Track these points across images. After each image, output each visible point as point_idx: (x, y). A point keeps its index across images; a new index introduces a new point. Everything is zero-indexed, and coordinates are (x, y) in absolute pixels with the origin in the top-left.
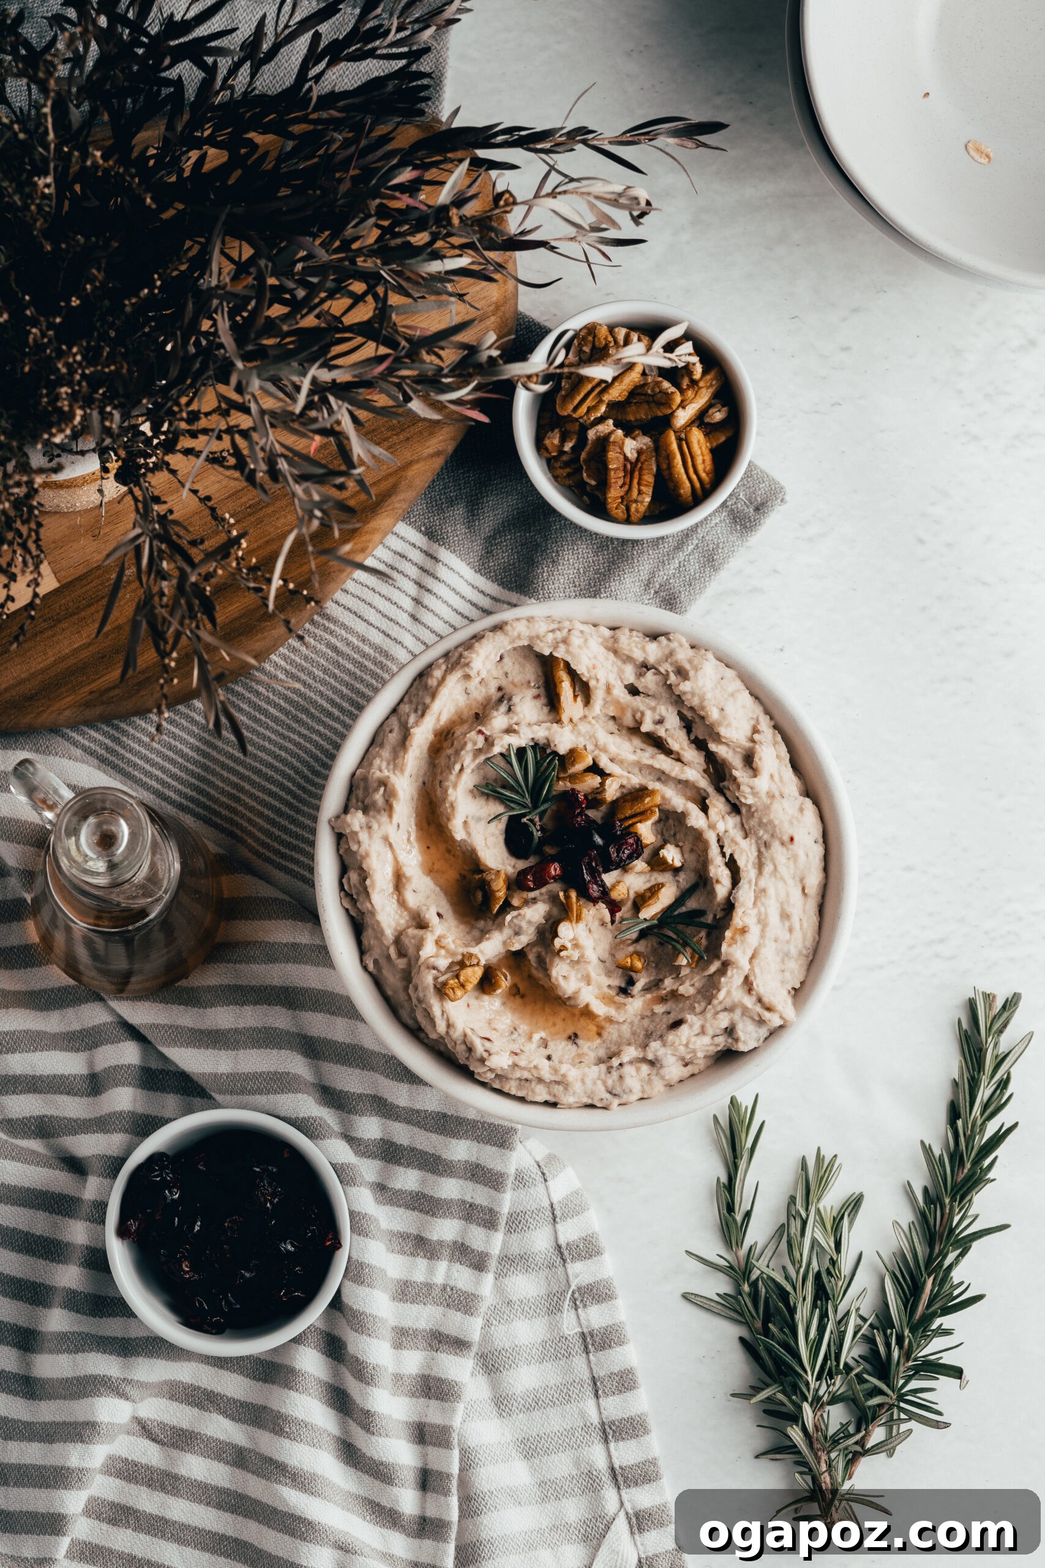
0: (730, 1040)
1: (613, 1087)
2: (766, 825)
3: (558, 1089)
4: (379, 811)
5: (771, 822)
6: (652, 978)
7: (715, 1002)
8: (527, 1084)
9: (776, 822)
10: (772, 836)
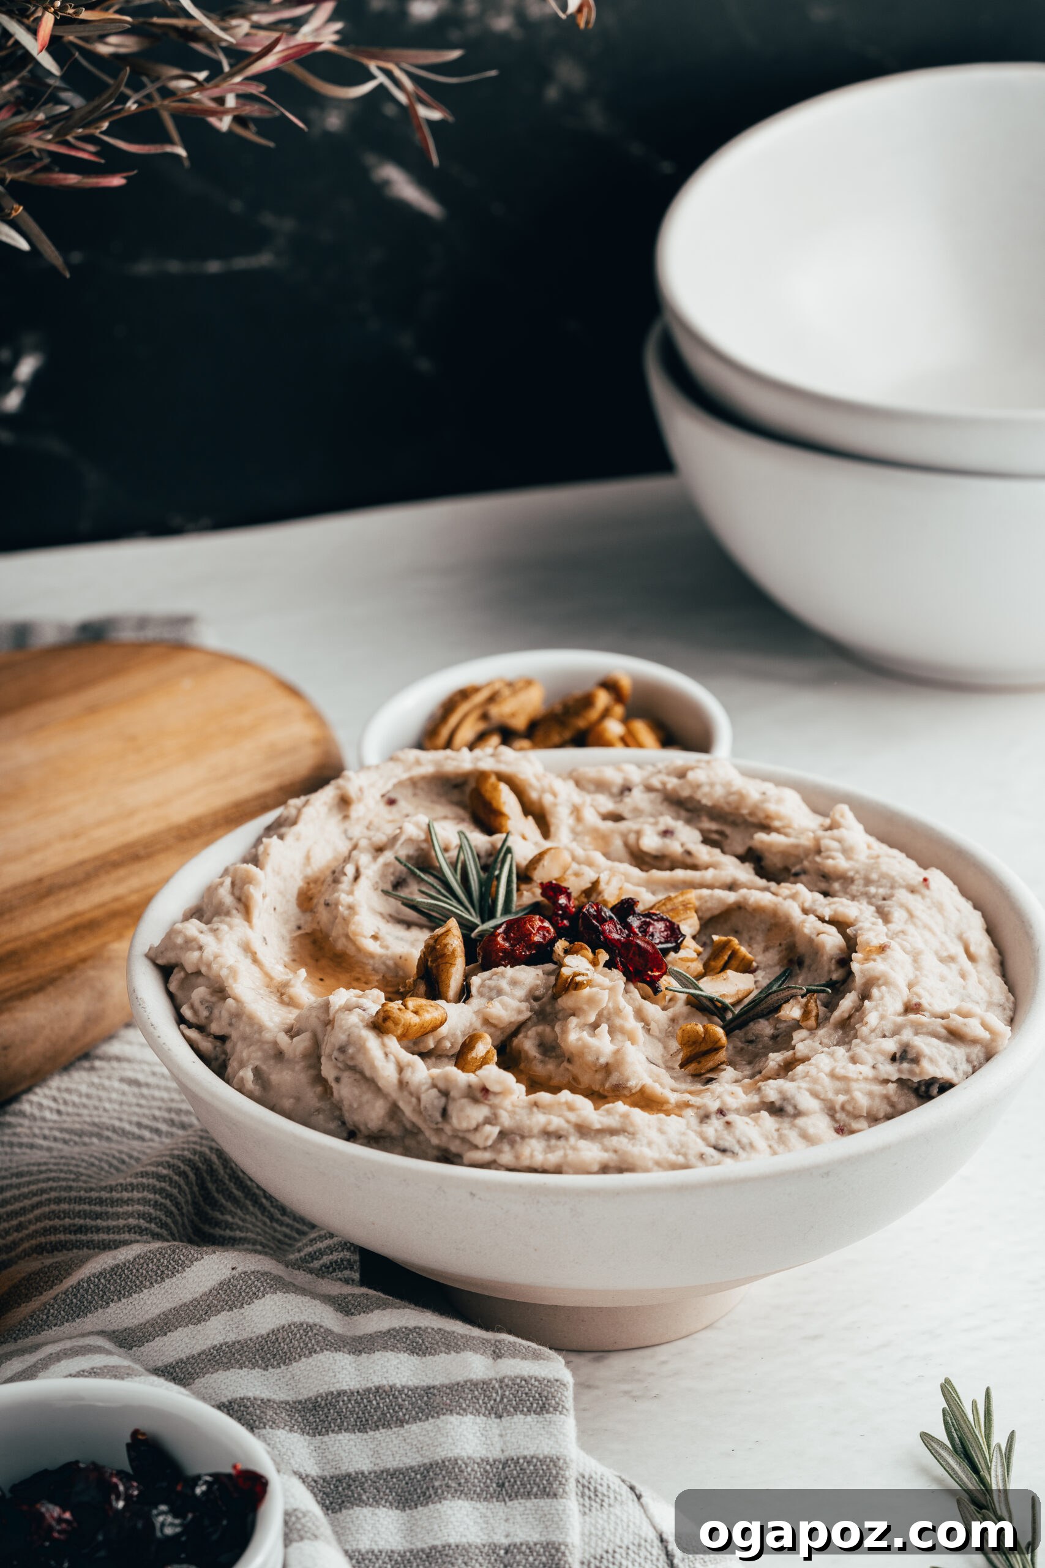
0: (905, 1065)
1: (718, 1138)
2: (878, 881)
3: (619, 1142)
4: (228, 913)
5: (884, 876)
6: (744, 1071)
8: (562, 1143)
9: (894, 873)
10: (892, 887)
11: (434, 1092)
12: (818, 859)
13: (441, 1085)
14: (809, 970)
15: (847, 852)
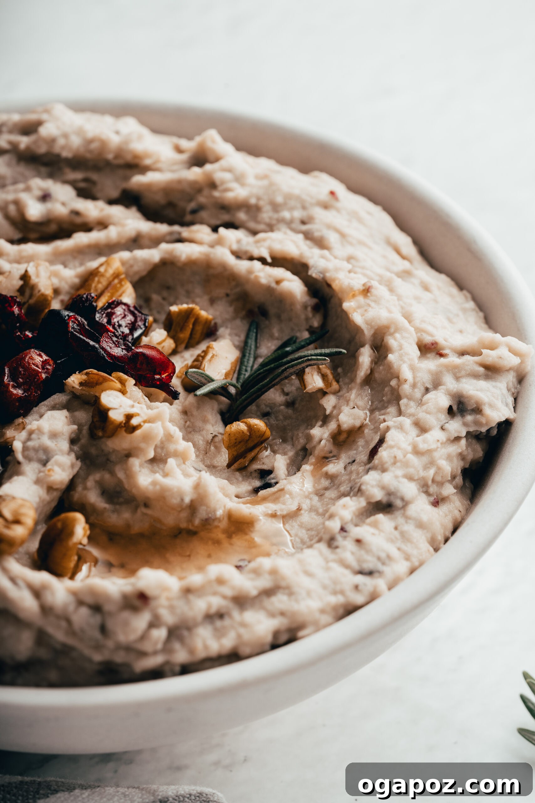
0: (469, 418)
1: (359, 561)
2: (285, 204)
5: (288, 197)
6: (291, 453)
7: (406, 388)
8: (227, 622)
9: (296, 192)
10: (304, 208)
11: (84, 611)
12: (216, 194)
13: (89, 600)
14: (279, 317)
15: (240, 179)
